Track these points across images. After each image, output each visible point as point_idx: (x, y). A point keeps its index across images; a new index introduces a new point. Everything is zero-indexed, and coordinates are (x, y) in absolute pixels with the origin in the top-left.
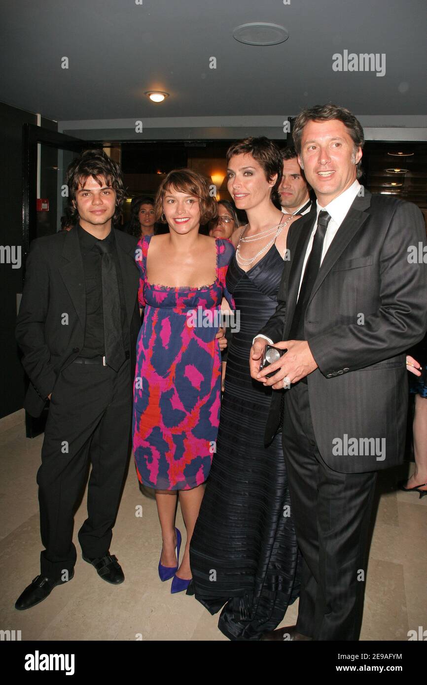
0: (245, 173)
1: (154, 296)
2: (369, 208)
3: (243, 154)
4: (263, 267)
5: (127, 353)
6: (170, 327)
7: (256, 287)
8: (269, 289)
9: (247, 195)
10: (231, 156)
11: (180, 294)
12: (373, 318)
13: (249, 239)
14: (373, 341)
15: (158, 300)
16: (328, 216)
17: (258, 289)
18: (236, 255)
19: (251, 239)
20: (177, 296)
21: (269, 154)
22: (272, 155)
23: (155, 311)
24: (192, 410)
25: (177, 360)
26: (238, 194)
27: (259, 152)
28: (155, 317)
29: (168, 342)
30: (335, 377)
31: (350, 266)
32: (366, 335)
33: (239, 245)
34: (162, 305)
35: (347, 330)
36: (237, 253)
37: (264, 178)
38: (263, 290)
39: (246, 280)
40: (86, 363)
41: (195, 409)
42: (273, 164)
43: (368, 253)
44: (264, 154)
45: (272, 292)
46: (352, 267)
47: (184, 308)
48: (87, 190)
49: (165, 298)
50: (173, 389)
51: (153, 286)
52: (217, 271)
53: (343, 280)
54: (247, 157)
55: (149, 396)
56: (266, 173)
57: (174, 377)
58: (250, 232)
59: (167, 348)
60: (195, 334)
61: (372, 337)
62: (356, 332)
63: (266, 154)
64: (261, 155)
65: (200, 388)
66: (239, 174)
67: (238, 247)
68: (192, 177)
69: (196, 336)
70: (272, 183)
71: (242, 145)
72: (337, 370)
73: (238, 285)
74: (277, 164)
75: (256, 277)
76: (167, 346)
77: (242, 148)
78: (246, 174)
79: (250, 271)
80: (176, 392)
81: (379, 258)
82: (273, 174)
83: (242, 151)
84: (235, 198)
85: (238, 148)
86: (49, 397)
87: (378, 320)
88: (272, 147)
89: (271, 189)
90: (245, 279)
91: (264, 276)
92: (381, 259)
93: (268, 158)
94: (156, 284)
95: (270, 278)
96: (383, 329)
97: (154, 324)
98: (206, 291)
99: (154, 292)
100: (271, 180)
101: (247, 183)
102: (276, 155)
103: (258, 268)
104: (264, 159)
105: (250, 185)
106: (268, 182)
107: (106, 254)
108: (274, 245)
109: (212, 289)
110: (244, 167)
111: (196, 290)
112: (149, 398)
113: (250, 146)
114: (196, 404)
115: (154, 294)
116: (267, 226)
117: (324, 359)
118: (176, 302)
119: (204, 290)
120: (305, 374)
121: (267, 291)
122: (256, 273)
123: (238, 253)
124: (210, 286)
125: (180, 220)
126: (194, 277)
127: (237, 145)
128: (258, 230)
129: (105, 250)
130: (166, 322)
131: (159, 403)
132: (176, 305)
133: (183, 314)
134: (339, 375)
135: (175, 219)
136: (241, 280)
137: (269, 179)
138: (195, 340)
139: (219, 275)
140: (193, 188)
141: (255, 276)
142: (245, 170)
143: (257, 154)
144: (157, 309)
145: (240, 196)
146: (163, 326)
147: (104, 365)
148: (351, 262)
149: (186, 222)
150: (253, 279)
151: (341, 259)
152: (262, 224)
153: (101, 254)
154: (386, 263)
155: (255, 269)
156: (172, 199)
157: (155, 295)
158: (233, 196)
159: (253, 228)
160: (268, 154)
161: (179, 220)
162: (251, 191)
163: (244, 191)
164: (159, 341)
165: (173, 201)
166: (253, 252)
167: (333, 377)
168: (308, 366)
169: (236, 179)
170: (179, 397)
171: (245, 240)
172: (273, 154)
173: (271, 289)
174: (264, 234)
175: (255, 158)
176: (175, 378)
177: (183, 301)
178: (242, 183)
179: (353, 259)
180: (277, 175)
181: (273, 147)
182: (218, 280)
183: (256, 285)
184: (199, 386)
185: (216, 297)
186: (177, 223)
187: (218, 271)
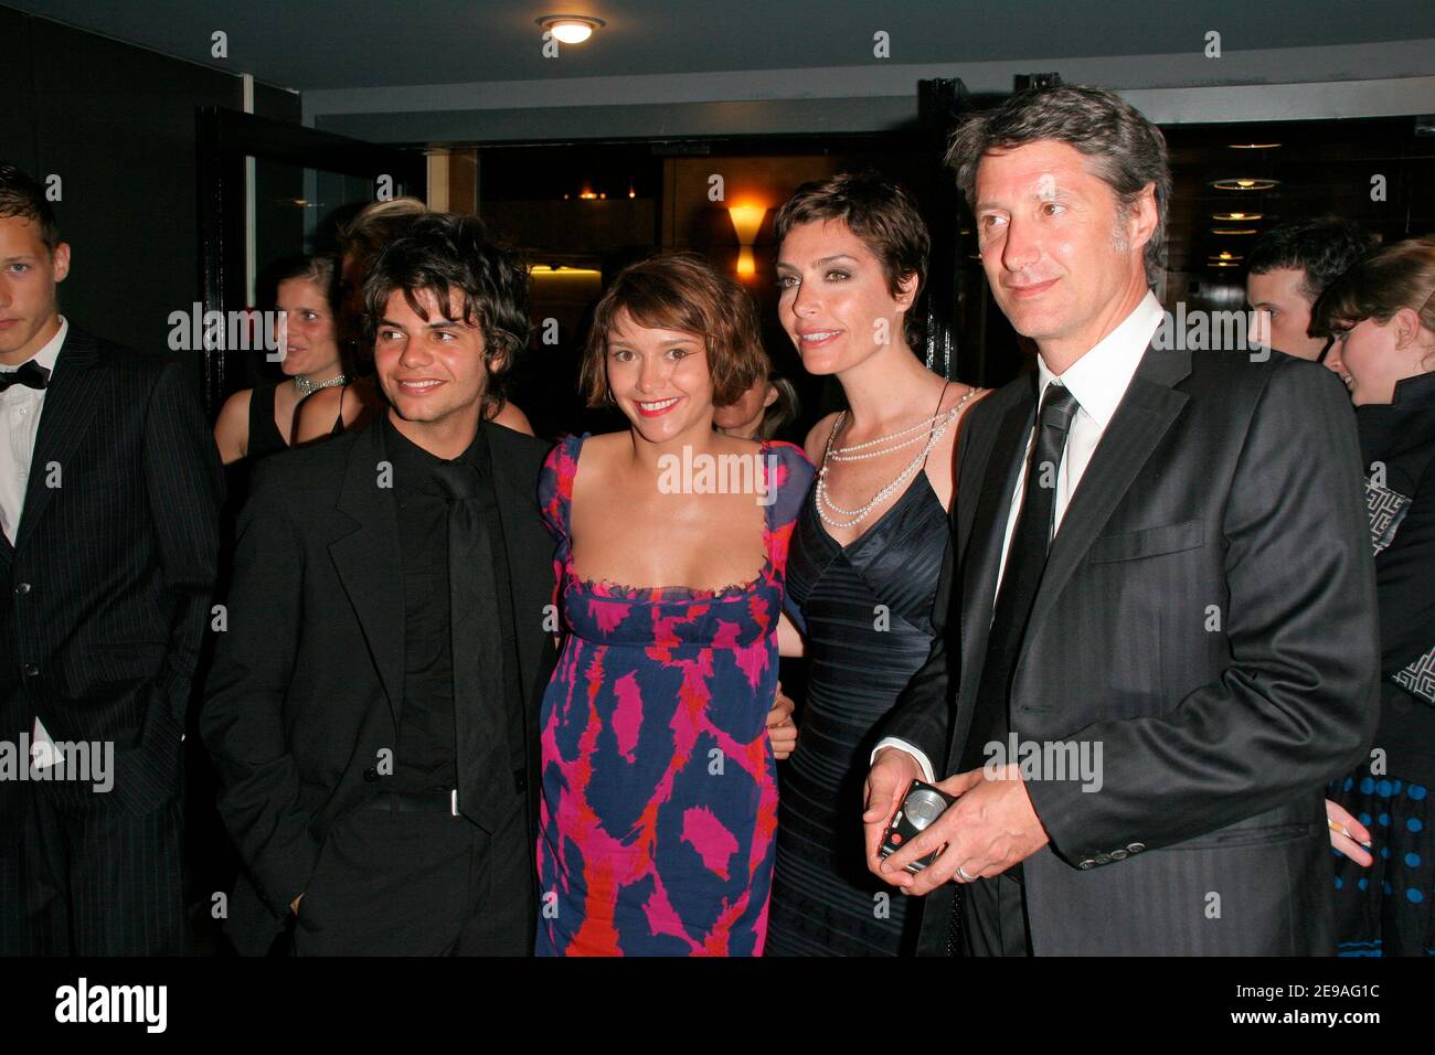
0: (829, 273)
1: (590, 614)
2: (1189, 377)
3: (822, 221)
4: (892, 535)
5: (520, 775)
6: (640, 701)
7: (872, 590)
8: (909, 597)
9: (836, 335)
10: (789, 227)
11: (664, 610)
12: (1210, 700)
13: (851, 453)
14: (1209, 770)
15: (603, 626)
16: (1071, 402)
17: (878, 597)
18: (818, 496)
19: (857, 453)
20: (655, 615)
21: (895, 219)
22: (902, 222)
23: (596, 654)
24: (707, 933)
25: (663, 791)
26: (813, 332)
27: (866, 215)
28: (595, 672)
29: (636, 744)
30: (1101, 865)
31: (1138, 550)
32: (1189, 750)
33: (825, 469)
34: (613, 638)
35: (1135, 736)
36: (818, 491)
37: (881, 287)
38: (893, 599)
39: (845, 570)
40: (402, 808)
41: (714, 931)
42: (905, 248)
43: (1187, 512)
44: (882, 222)
45: (915, 608)
46: (1144, 554)
47: (677, 645)
48: (392, 324)
49: (622, 619)
50: (649, 877)
51: (590, 585)
52: (765, 538)
53: (1119, 591)
54: (835, 230)
55: (586, 894)
56: (889, 270)
57: (652, 842)
58: (851, 434)
59: (631, 759)
60: (711, 720)
61: (1209, 758)
62: (1160, 742)
63: (885, 220)
64: (872, 223)
65: (728, 872)
66: (812, 275)
67: (822, 473)
68: (682, 283)
69: (713, 727)
70: (905, 300)
71: (818, 196)
72: (1108, 848)
73: (821, 581)
74: (916, 247)
75: (872, 563)
76: (632, 755)
77: (820, 204)
78: (831, 277)
79: (857, 545)
80: (659, 885)
81: (1222, 527)
82: (906, 275)
83: (818, 212)
84: (800, 344)
85: (807, 207)
86: (295, 905)
87: (1224, 705)
88: (900, 200)
89: (901, 317)
90: (841, 565)
91: (894, 560)
92: (1227, 532)
93: (891, 232)
94: (596, 580)
95: (911, 566)
96: (1240, 735)
97: (591, 692)
98: (738, 599)
99: (592, 603)
100: (901, 292)
101: (834, 301)
102: (911, 222)
103: (878, 539)
104: (880, 233)
105: (845, 308)
106: (894, 297)
107: (462, 500)
108: (922, 471)
109: (753, 593)
110: (826, 256)
111: (710, 596)
112: (586, 900)
113: (842, 198)
114: (719, 917)
115: (591, 606)
116: (901, 419)
117: (1068, 818)
118: (654, 631)
119: (733, 596)
120: (1014, 858)
121: (902, 603)
122: (871, 551)
123: (823, 489)
124: (748, 585)
125: (650, 405)
126: (704, 558)
127: (804, 197)
128: (875, 431)
129: (460, 489)
130: (626, 685)
131: (612, 916)
132: (654, 639)
133: (673, 664)
134: (1113, 861)
135: (638, 404)
136: (827, 568)
137: (894, 289)
138: (712, 736)
139: (770, 550)
140: (688, 316)
141: (868, 562)
142: (831, 265)
143: (861, 221)
144: (599, 647)
145: (815, 337)
146: (618, 697)
147: (454, 813)
148: (1139, 536)
149: (668, 409)
150: (863, 568)
151: (1110, 529)
152: (887, 413)
153: (448, 501)
154: (1242, 542)
155: (868, 540)
156: (624, 349)
157: (594, 611)
158: (795, 339)
159: (862, 422)
160: (891, 220)
161: (650, 407)
162: (848, 323)
163: (829, 323)
164: (607, 740)
165: (628, 355)
166: (861, 491)
167: (1095, 865)
168: (1023, 836)
169: (805, 290)
170: (669, 899)
171: (840, 455)
172: (905, 221)
173: (914, 599)
174: (892, 441)
175: (855, 232)
176: (655, 843)
177: (673, 627)
178: (820, 303)
179: (1146, 530)
180: (915, 279)
181: (903, 199)
182: (769, 564)
183: (873, 585)
184: (726, 868)
185: (766, 613)
186: (643, 413)
187: (768, 541)
